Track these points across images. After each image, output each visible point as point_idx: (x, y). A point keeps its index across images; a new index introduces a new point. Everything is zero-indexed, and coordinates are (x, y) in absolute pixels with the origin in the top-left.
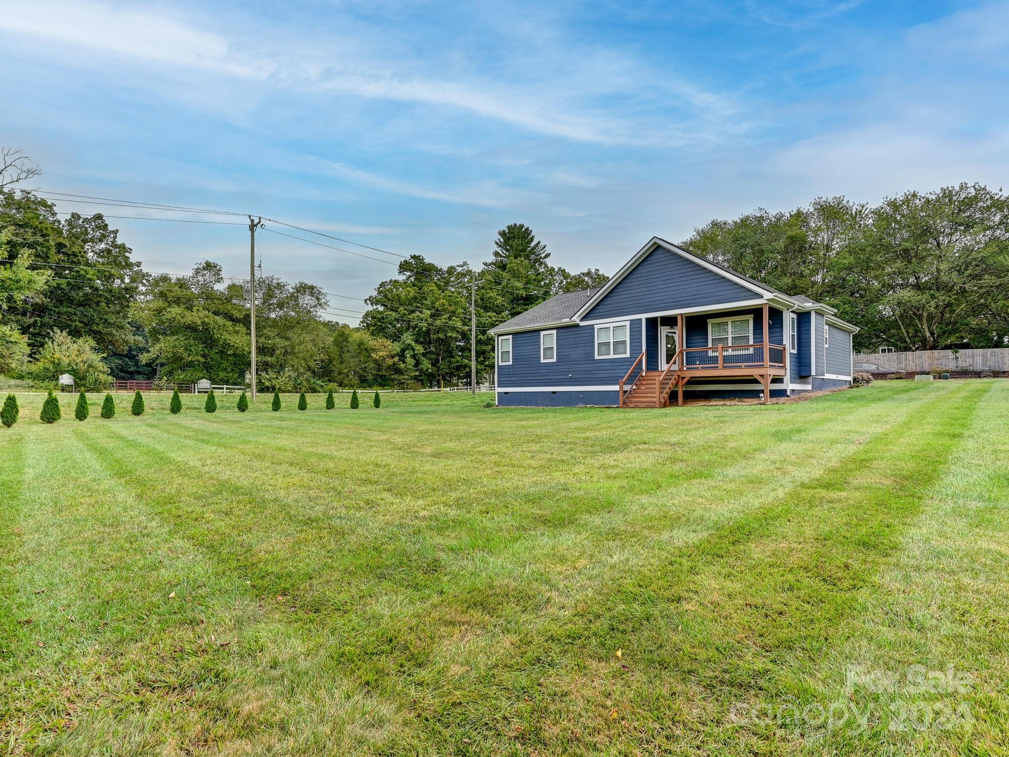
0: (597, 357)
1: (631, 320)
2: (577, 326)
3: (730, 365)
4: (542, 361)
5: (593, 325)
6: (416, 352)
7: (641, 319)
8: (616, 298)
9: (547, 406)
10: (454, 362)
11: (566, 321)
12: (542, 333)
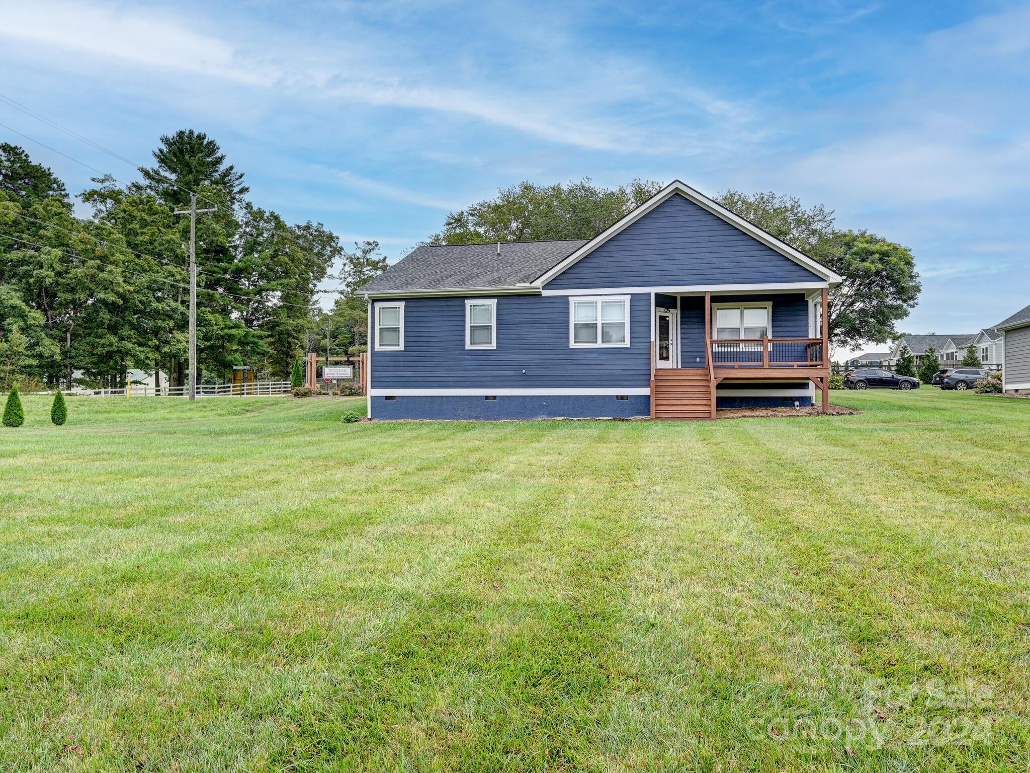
0: (572, 345)
1: (632, 295)
2: (538, 295)
3: (779, 363)
4: (468, 346)
5: (567, 297)
6: (30, 322)
7: (649, 294)
8: (607, 259)
9: (477, 418)
10: (103, 346)
11: (522, 286)
12: (468, 303)
